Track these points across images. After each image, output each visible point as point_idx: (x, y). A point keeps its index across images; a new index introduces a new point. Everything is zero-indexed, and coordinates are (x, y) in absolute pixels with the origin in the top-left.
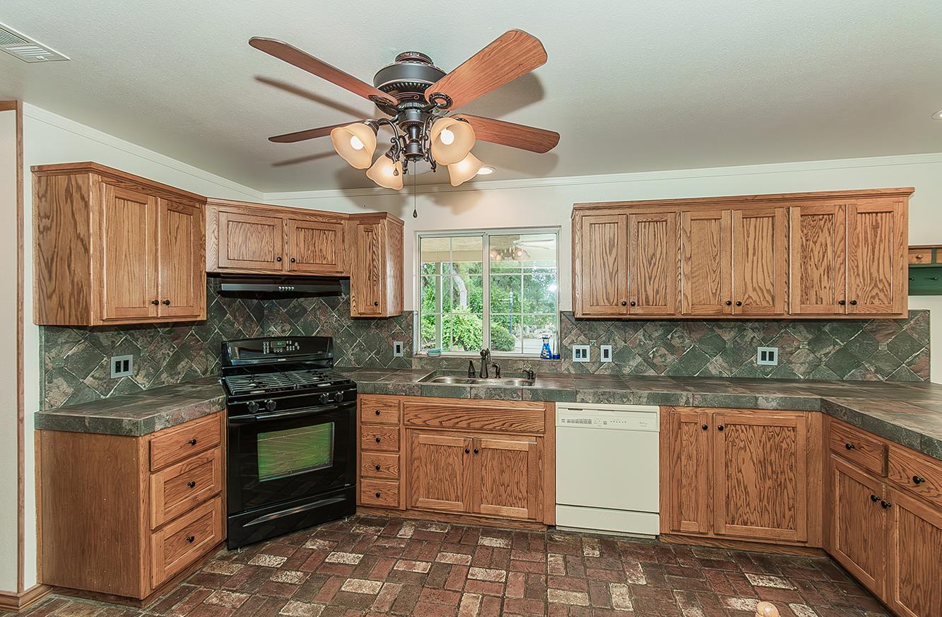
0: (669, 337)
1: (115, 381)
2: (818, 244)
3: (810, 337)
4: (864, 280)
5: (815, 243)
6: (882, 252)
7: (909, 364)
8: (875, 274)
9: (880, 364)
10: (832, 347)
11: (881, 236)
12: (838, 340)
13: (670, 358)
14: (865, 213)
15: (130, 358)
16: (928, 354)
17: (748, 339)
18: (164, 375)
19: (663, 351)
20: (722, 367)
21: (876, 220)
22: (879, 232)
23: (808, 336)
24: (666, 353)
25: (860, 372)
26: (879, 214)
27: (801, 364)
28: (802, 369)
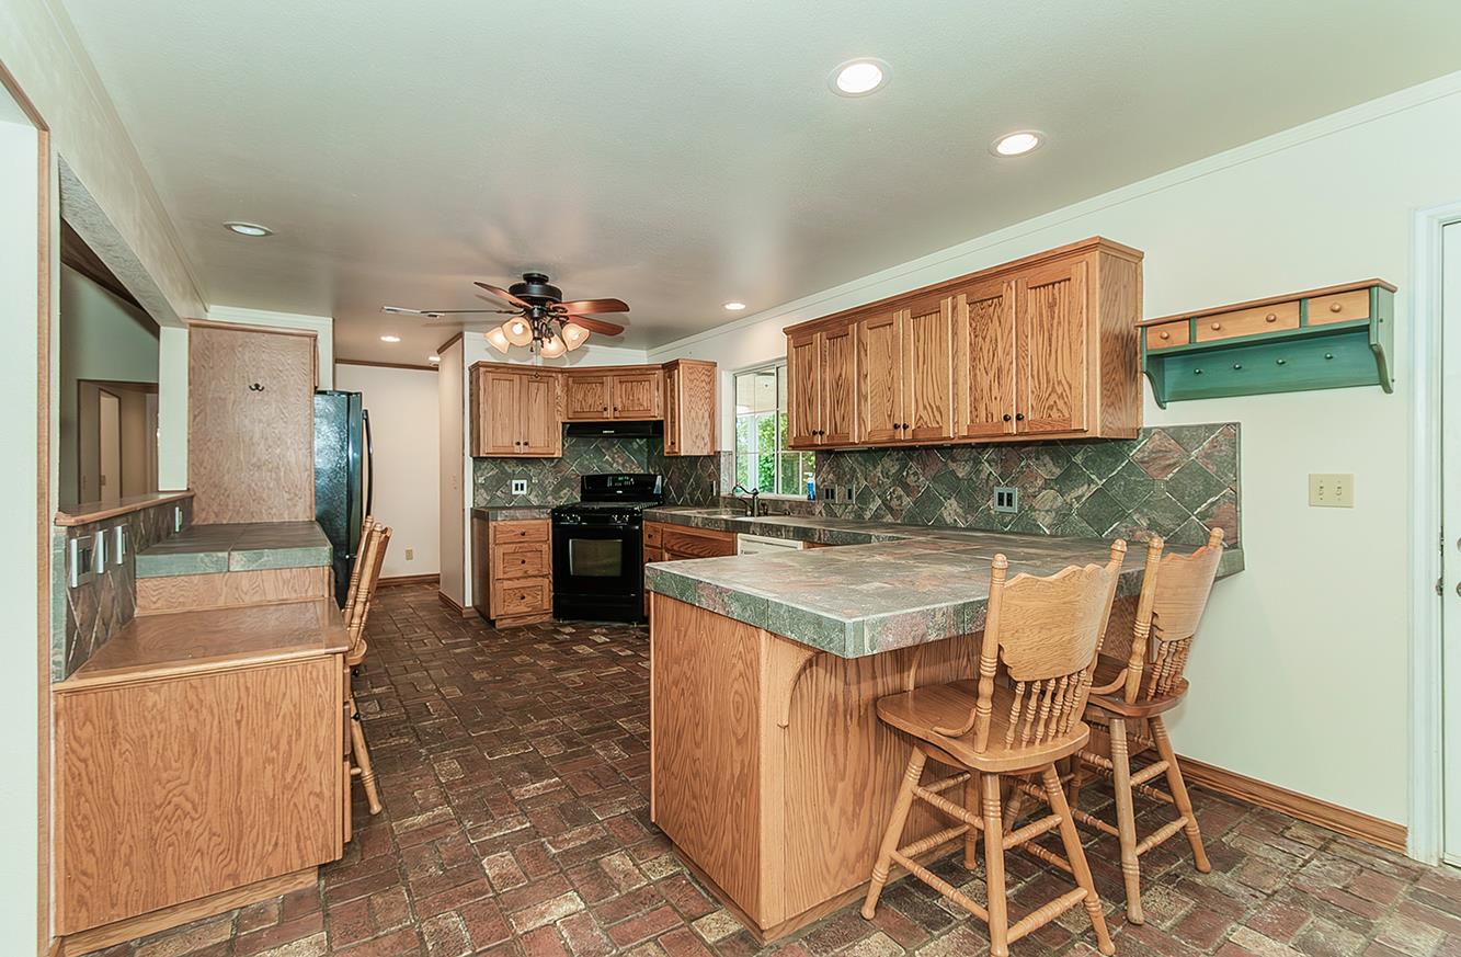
0: (905, 474)
1: (516, 496)
2: (988, 340)
3: (1058, 472)
4: (1039, 384)
5: (984, 339)
6: (1060, 338)
7: (1202, 516)
8: (1052, 374)
9: (1154, 515)
10: (1086, 486)
11: (1059, 317)
12: (1093, 477)
13: (907, 501)
14: (1039, 287)
15: (525, 482)
16: (1235, 500)
17: (983, 476)
18: (550, 498)
19: (900, 491)
20: (956, 513)
21: (1053, 295)
22: (1057, 312)
23: (1054, 470)
24: (902, 493)
25: (1126, 527)
26: (1057, 285)
27: (1047, 511)
28: (1048, 520)
